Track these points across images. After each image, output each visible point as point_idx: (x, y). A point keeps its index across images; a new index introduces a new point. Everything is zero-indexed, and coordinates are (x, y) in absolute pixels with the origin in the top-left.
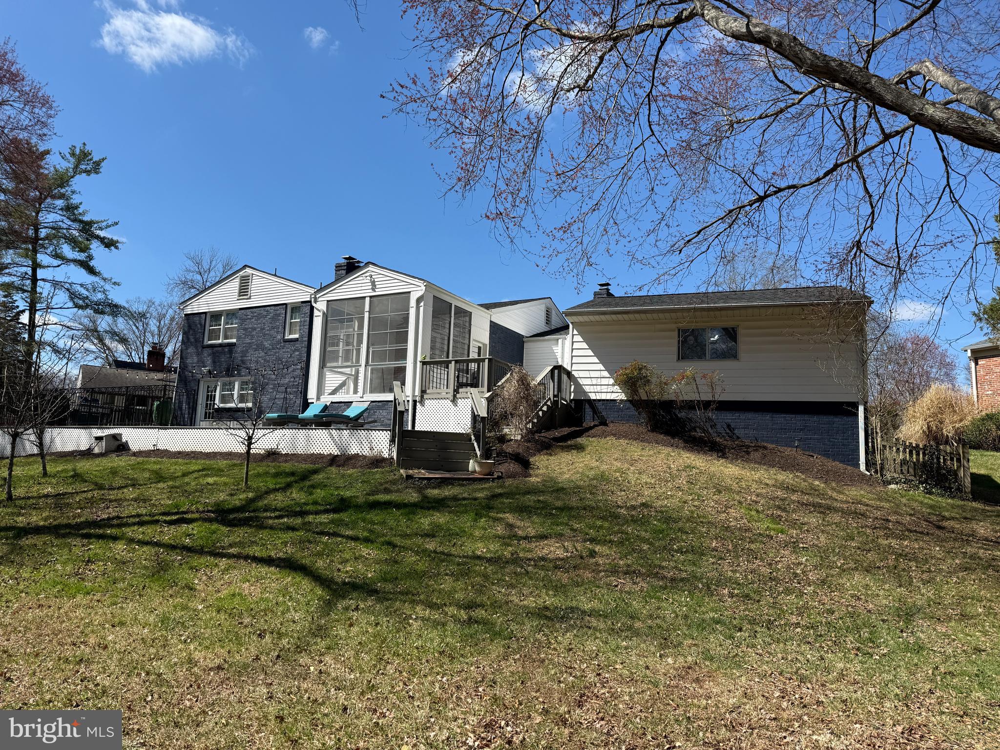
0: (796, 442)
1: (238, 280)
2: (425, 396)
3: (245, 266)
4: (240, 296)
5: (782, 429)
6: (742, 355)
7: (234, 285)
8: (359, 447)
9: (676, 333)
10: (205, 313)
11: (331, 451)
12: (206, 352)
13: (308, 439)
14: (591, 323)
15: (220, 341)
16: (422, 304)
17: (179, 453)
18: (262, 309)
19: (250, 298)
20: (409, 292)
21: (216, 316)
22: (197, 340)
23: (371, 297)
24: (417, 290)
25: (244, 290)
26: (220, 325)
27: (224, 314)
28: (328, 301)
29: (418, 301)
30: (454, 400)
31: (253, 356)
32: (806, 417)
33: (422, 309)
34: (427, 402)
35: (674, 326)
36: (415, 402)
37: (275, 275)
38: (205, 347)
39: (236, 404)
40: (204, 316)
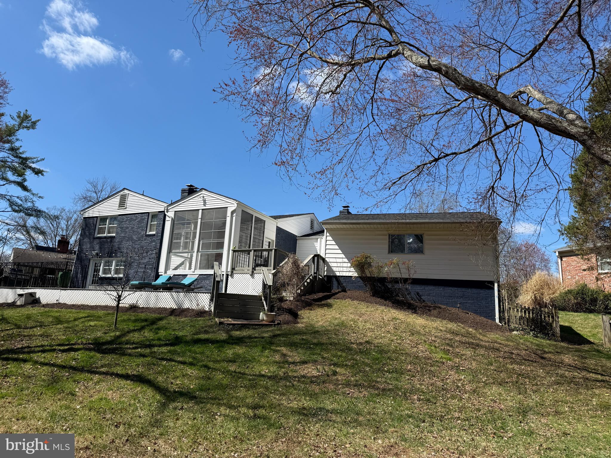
0: (458, 305)
1: (119, 197)
2: (234, 272)
3: (124, 189)
4: (119, 207)
5: (450, 296)
6: (426, 251)
7: (116, 200)
8: (190, 304)
9: (387, 237)
10: (97, 217)
11: (171, 306)
12: (96, 242)
13: (157, 298)
14: (338, 229)
15: (105, 235)
16: (235, 215)
17: (73, 305)
18: (134, 215)
19: (126, 209)
20: (227, 207)
21: (103, 219)
22: (90, 234)
23: (203, 210)
24: (232, 206)
25: (122, 204)
26: (106, 225)
27: (109, 218)
28: (175, 211)
29: (232, 213)
30: (252, 275)
31: (126, 245)
32: (464, 290)
33: (234, 218)
34: (235, 276)
35: (386, 233)
36: (227, 275)
37: (143, 195)
38: (95, 238)
39: (112, 275)
40: (95, 219)
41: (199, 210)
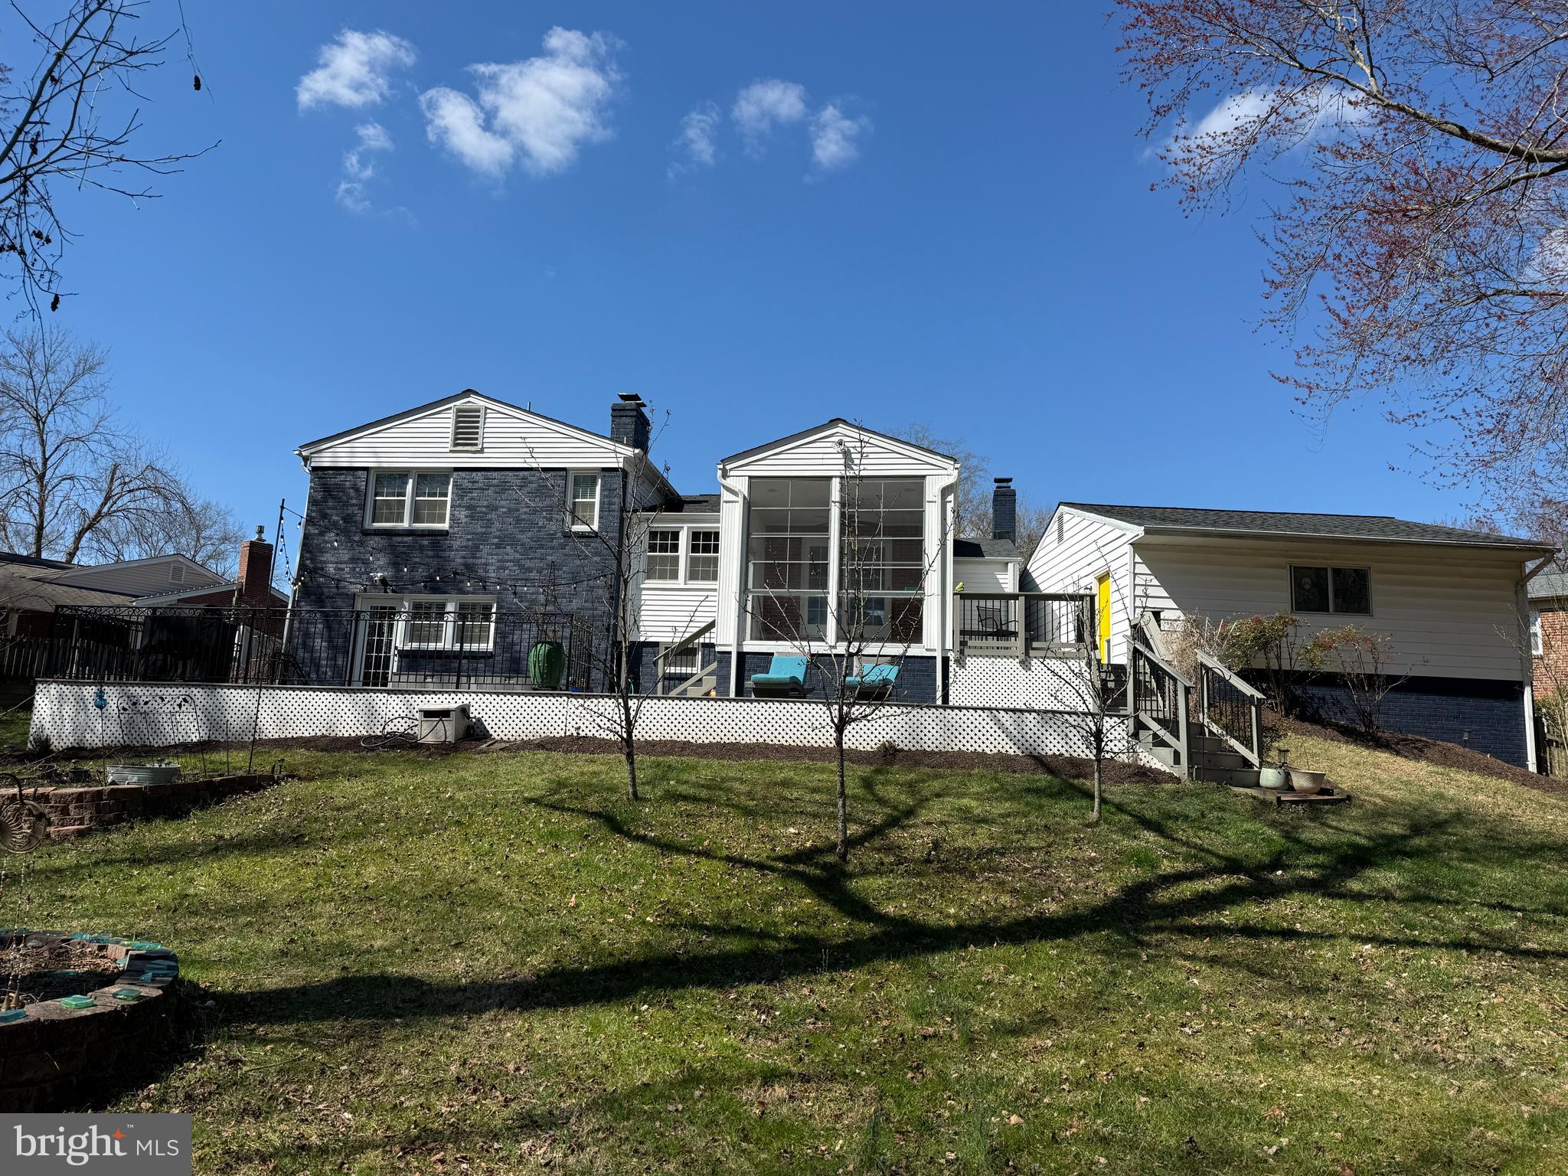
0: (1466, 734)
1: (451, 414)
2: (967, 651)
3: (468, 392)
4: (456, 445)
5: (1431, 716)
6: (1375, 608)
7: (444, 422)
9: (1286, 573)
10: (366, 469)
12: (374, 542)
14: (1164, 547)
15: (405, 524)
16: (951, 498)
18: (511, 473)
19: (481, 451)
20: (924, 477)
21: (394, 478)
22: (348, 519)
23: (842, 477)
24: (939, 476)
25: (466, 432)
27: (414, 474)
28: (750, 477)
29: (945, 492)
30: (1025, 664)
31: (490, 561)
32: (1460, 700)
33: (950, 506)
34: (969, 661)
35: (1283, 561)
36: (946, 661)
37: (529, 412)
38: (367, 533)
39: (446, 642)
40: (363, 474)
41: (831, 477)
